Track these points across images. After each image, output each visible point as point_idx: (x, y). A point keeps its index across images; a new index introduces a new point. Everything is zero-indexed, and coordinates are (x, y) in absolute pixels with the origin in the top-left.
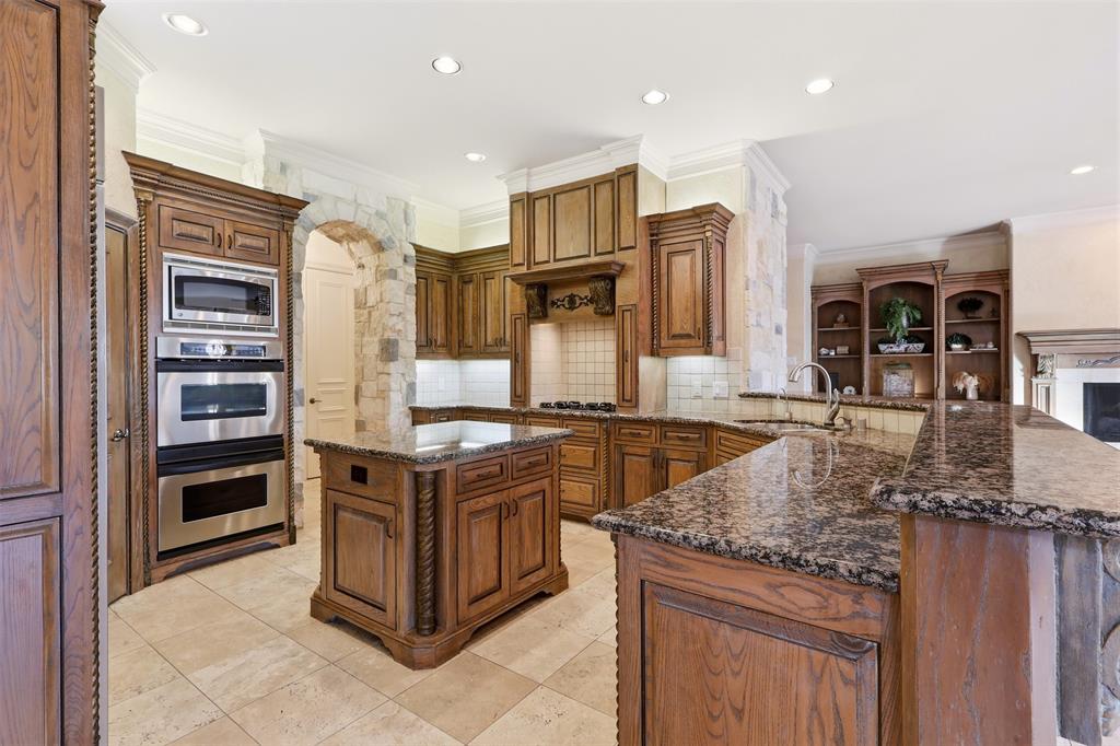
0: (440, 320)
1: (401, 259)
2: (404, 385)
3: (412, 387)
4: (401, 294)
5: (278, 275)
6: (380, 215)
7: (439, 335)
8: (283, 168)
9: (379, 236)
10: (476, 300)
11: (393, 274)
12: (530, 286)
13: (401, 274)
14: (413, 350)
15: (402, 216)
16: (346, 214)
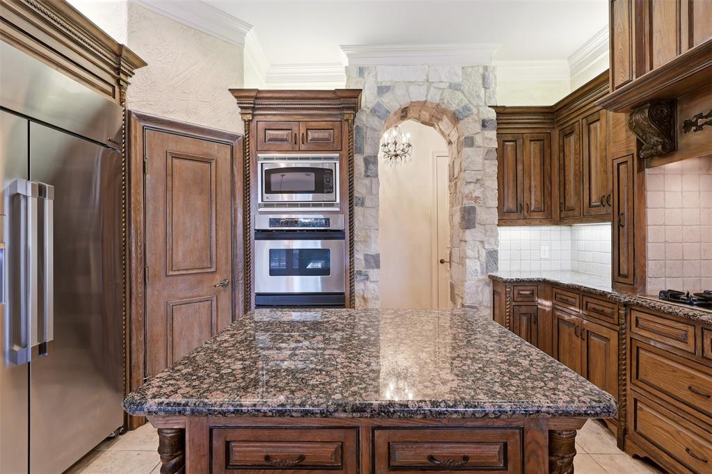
0: (535, 182)
1: (478, 126)
2: (483, 253)
3: (493, 256)
4: (479, 159)
5: (340, 159)
6: (455, 87)
7: (534, 199)
8: (361, 71)
9: (454, 107)
10: (579, 153)
11: (470, 142)
12: (636, 108)
13: (478, 140)
14: (494, 216)
15: (480, 82)
16: (417, 95)
